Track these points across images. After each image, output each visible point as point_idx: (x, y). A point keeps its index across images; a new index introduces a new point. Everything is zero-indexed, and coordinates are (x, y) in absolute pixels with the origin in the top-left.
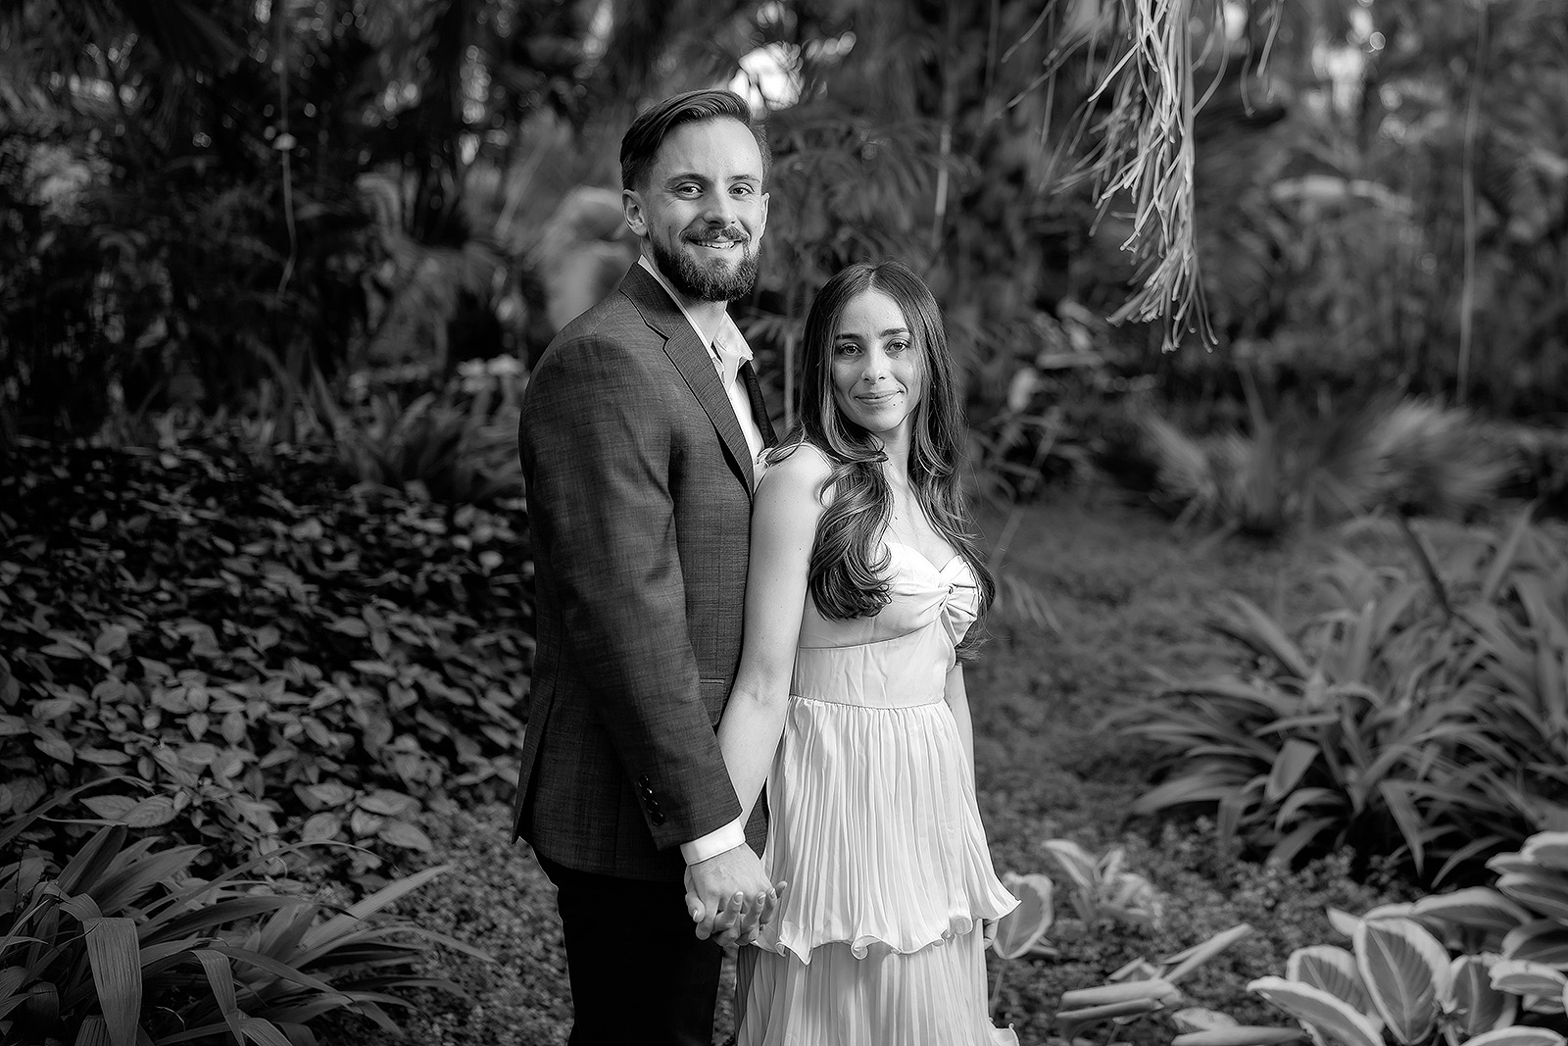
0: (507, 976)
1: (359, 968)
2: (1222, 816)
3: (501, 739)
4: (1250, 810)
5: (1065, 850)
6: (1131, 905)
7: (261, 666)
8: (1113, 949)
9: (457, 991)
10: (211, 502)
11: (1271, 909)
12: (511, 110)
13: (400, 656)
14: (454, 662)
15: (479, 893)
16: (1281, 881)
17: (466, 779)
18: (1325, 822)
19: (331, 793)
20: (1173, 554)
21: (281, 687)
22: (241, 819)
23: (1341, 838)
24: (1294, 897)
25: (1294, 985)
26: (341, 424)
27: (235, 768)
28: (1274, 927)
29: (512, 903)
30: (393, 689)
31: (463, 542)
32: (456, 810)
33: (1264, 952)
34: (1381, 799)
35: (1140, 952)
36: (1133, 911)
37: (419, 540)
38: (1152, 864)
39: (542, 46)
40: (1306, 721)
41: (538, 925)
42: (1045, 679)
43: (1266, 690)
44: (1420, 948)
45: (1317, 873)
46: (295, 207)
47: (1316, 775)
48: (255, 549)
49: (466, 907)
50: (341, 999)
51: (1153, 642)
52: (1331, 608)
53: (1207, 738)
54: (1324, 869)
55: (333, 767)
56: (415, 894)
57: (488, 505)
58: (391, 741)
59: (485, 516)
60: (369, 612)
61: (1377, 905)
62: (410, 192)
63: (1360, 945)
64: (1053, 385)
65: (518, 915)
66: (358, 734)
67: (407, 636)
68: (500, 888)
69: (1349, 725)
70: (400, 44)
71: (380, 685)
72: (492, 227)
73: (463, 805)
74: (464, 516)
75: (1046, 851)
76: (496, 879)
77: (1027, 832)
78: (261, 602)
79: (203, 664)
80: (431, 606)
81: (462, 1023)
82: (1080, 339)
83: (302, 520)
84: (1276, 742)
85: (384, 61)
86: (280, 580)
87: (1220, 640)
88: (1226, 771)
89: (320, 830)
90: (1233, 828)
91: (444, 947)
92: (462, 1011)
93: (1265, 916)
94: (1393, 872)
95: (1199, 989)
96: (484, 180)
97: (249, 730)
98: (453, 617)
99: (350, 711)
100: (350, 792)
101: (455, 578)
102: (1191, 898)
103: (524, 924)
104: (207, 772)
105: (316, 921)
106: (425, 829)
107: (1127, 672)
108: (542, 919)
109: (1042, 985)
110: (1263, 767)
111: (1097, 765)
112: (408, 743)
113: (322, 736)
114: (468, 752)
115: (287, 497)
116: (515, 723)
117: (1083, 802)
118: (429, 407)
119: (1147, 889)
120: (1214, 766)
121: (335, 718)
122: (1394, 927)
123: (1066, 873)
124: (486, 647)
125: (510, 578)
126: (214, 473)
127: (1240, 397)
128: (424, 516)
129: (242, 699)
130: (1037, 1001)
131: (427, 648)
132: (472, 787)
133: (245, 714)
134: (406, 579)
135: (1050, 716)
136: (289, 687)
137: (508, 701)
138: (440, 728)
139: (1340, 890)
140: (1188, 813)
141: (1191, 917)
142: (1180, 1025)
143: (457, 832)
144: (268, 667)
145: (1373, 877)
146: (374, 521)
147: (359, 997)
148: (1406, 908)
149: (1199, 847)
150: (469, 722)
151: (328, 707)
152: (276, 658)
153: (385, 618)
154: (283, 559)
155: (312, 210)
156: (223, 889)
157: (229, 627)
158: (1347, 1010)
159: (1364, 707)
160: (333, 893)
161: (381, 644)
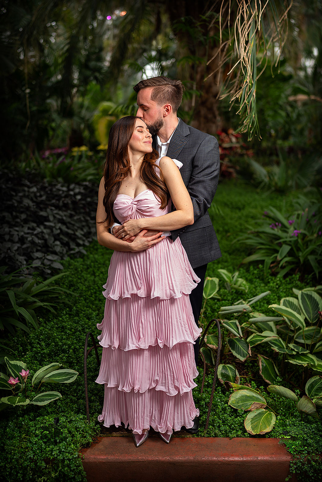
0: (82, 300)
1: (46, 297)
2: (265, 264)
3: (81, 242)
4: (272, 263)
5: (223, 272)
6: (240, 286)
7: (22, 223)
8: (235, 297)
9: (70, 303)
10: (10, 183)
11: (277, 288)
12: (84, 81)
13: (56, 221)
14: (70, 223)
15: (75, 280)
16: (281, 281)
17: (72, 252)
18: (293, 266)
19: (39, 255)
20: (257, 197)
21: (27, 228)
22: (17, 260)
23: (297, 270)
24: (284, 285)
25: (282, 307)
26: (42, 163)
27: (16, 248)
28: (279, 293)
29: (83, 282)
30: (54, 229)
31: (72, 193)
32: (70, 260)
33: (275, 299)
34: (308, 260)
35: (242, 298)
36: (240, 288)
37: (61, 192)
38: (247, 276)
39: (92, 64)
40: (288, 239)
41: (90, 288)
42: (221, 229)
43: (278, 231)
44: (315, 298)
45: (290, 280)
46: (30, 108)
47: (290, 254)
48: (21, 194)
49: (72, 283)
50: (42, 304)
51: (250, 219)
52: (297, 210)
53: (262, 244)
54: (293, 278)
55: (39, 248)
56: (59, 280)
57: (78, 184)
58: (54, 242)
59: (77, 186)
60: (48, 210)
61: (306, 288)
62: (59, 102)
63: (300, 297)
64: (227, 152)
65: (85, 285)
66: (46, 240)
67: (58, 216)
68: (80, 279)
69: (300, 240)
70: (56, 64)
71: (51, 228)
72: (80, 112)
73: (71, 258)
74: (72, 186)
75: (218, 272)
76: (79, 277)
77: (214, 268)
78: (22, 207)
79: (8, 223)
80: (64, 209)
81: (71, 311)
82: (234, 140)
83: (32, 187)
84: (280, 245)
85: (52, 69)
86: (27, 202)
87: (268, 219)
88: (267, 253)
89: (37, 263)
90: (268, 267)
91: (66, 293)
92: (71, 308)
93: (276, 290)
94: (311, 279)
95: (257, 308)
96: (78, 100)
97: (19, 239)
98: (69, 212)
99: (43, 235)
100: (43, 255)
101: (70, 202)
102: (257, 285)
103: (86, 288)
104: (9, 249)
105: (35, 285)
106: (62, 264)
107: (243, 227)
108: (90, 286)
109: (216, 306)
110: (277, 251)
111: (234, 251)
112: (58, 243)
113: (37, 240)
114: (73, 246)
115: (29, 181)
116: (84, 238)
117: (229, 260)
118: (64, 159)
119: (244, 282)
120: (263, 251)
121: (40, 236)
122: (309, 293)
123: (224, 278)
124: (77, 219)
125: (83, 202)
126: (11, 175)
127: (277, 155)
128: (62, 186)
129: (17, 231)
130: (215, 310)
131: (62, 219)
132: (74, 254)
133: (18, 235)
134: (57, 202)
135: (222, 239)
136: (29, 228)
137: (82, 233)
138: (66, 239)
139: (296, 284)
140: (256, 263)
141: (256, 290)
142: (251, 316)
143: (70, 265)
144: (24, 223)
145: (306, 280)
146: (50, 188)
147: (45, 304)
148: (313, 289)
149: (259, 272)
150: (73, 238)
151: (38, 234)
152: (26, 221)
153: (52, 212)
154: (28, 197)
155: (34, 108)
156: (13, 276)
157: (14, 214)
158: (295, 313)
159: (304, 236)
160: (39, 279)
161: (51, 218)
